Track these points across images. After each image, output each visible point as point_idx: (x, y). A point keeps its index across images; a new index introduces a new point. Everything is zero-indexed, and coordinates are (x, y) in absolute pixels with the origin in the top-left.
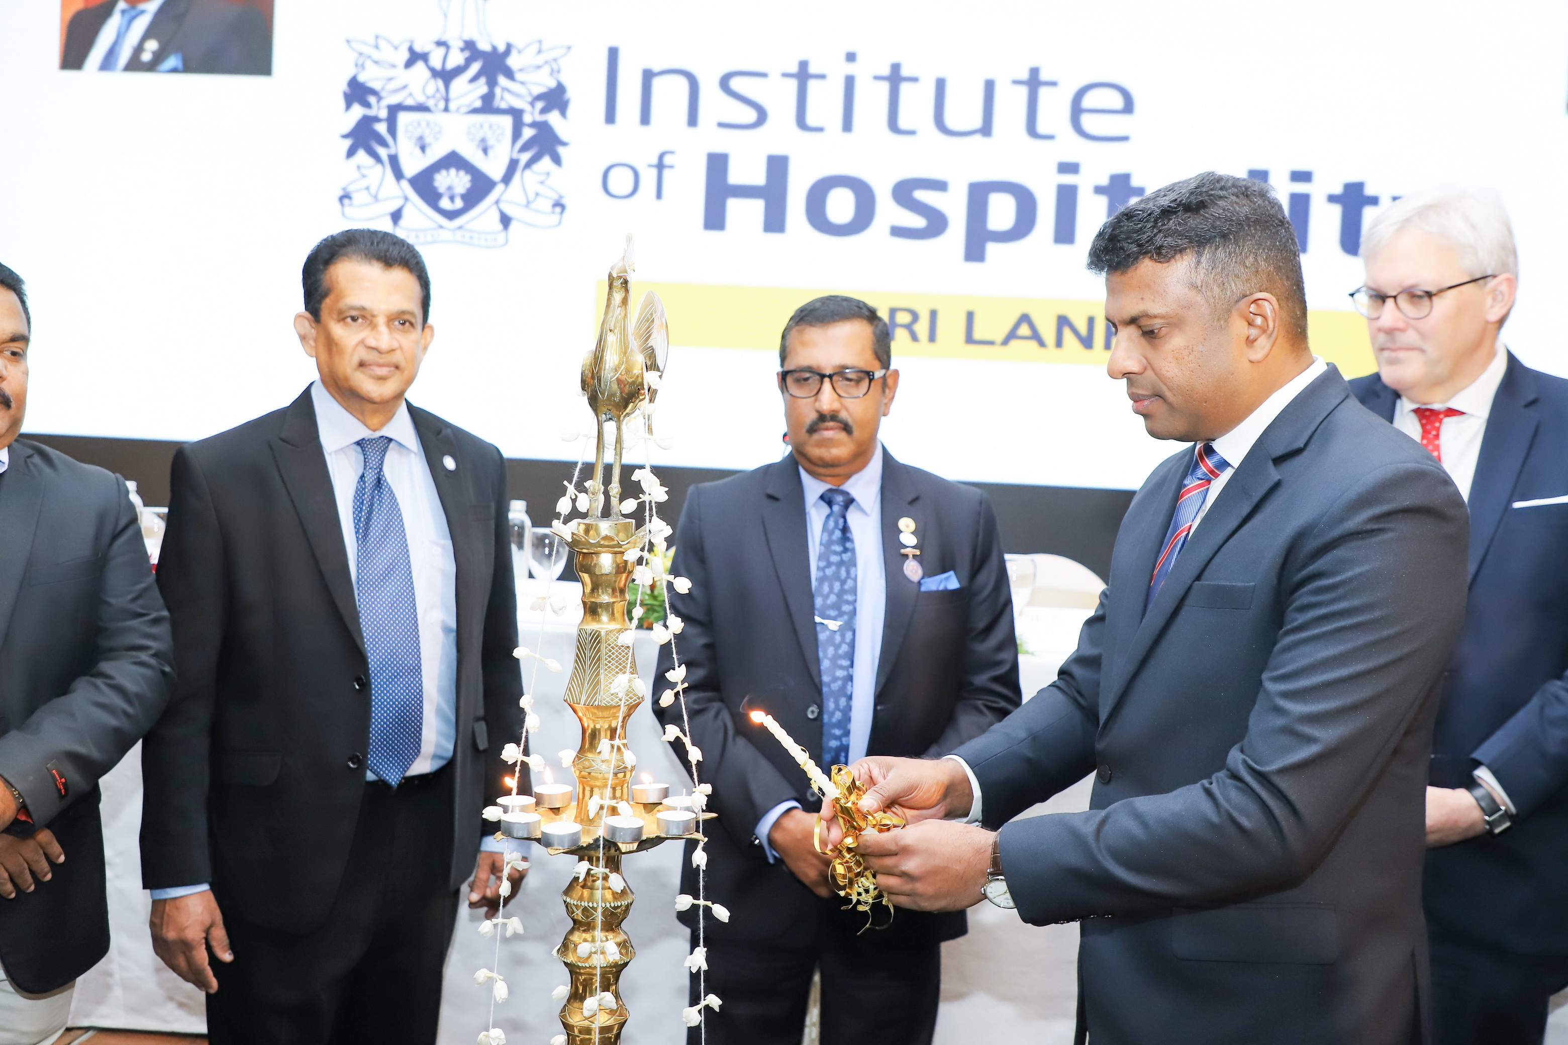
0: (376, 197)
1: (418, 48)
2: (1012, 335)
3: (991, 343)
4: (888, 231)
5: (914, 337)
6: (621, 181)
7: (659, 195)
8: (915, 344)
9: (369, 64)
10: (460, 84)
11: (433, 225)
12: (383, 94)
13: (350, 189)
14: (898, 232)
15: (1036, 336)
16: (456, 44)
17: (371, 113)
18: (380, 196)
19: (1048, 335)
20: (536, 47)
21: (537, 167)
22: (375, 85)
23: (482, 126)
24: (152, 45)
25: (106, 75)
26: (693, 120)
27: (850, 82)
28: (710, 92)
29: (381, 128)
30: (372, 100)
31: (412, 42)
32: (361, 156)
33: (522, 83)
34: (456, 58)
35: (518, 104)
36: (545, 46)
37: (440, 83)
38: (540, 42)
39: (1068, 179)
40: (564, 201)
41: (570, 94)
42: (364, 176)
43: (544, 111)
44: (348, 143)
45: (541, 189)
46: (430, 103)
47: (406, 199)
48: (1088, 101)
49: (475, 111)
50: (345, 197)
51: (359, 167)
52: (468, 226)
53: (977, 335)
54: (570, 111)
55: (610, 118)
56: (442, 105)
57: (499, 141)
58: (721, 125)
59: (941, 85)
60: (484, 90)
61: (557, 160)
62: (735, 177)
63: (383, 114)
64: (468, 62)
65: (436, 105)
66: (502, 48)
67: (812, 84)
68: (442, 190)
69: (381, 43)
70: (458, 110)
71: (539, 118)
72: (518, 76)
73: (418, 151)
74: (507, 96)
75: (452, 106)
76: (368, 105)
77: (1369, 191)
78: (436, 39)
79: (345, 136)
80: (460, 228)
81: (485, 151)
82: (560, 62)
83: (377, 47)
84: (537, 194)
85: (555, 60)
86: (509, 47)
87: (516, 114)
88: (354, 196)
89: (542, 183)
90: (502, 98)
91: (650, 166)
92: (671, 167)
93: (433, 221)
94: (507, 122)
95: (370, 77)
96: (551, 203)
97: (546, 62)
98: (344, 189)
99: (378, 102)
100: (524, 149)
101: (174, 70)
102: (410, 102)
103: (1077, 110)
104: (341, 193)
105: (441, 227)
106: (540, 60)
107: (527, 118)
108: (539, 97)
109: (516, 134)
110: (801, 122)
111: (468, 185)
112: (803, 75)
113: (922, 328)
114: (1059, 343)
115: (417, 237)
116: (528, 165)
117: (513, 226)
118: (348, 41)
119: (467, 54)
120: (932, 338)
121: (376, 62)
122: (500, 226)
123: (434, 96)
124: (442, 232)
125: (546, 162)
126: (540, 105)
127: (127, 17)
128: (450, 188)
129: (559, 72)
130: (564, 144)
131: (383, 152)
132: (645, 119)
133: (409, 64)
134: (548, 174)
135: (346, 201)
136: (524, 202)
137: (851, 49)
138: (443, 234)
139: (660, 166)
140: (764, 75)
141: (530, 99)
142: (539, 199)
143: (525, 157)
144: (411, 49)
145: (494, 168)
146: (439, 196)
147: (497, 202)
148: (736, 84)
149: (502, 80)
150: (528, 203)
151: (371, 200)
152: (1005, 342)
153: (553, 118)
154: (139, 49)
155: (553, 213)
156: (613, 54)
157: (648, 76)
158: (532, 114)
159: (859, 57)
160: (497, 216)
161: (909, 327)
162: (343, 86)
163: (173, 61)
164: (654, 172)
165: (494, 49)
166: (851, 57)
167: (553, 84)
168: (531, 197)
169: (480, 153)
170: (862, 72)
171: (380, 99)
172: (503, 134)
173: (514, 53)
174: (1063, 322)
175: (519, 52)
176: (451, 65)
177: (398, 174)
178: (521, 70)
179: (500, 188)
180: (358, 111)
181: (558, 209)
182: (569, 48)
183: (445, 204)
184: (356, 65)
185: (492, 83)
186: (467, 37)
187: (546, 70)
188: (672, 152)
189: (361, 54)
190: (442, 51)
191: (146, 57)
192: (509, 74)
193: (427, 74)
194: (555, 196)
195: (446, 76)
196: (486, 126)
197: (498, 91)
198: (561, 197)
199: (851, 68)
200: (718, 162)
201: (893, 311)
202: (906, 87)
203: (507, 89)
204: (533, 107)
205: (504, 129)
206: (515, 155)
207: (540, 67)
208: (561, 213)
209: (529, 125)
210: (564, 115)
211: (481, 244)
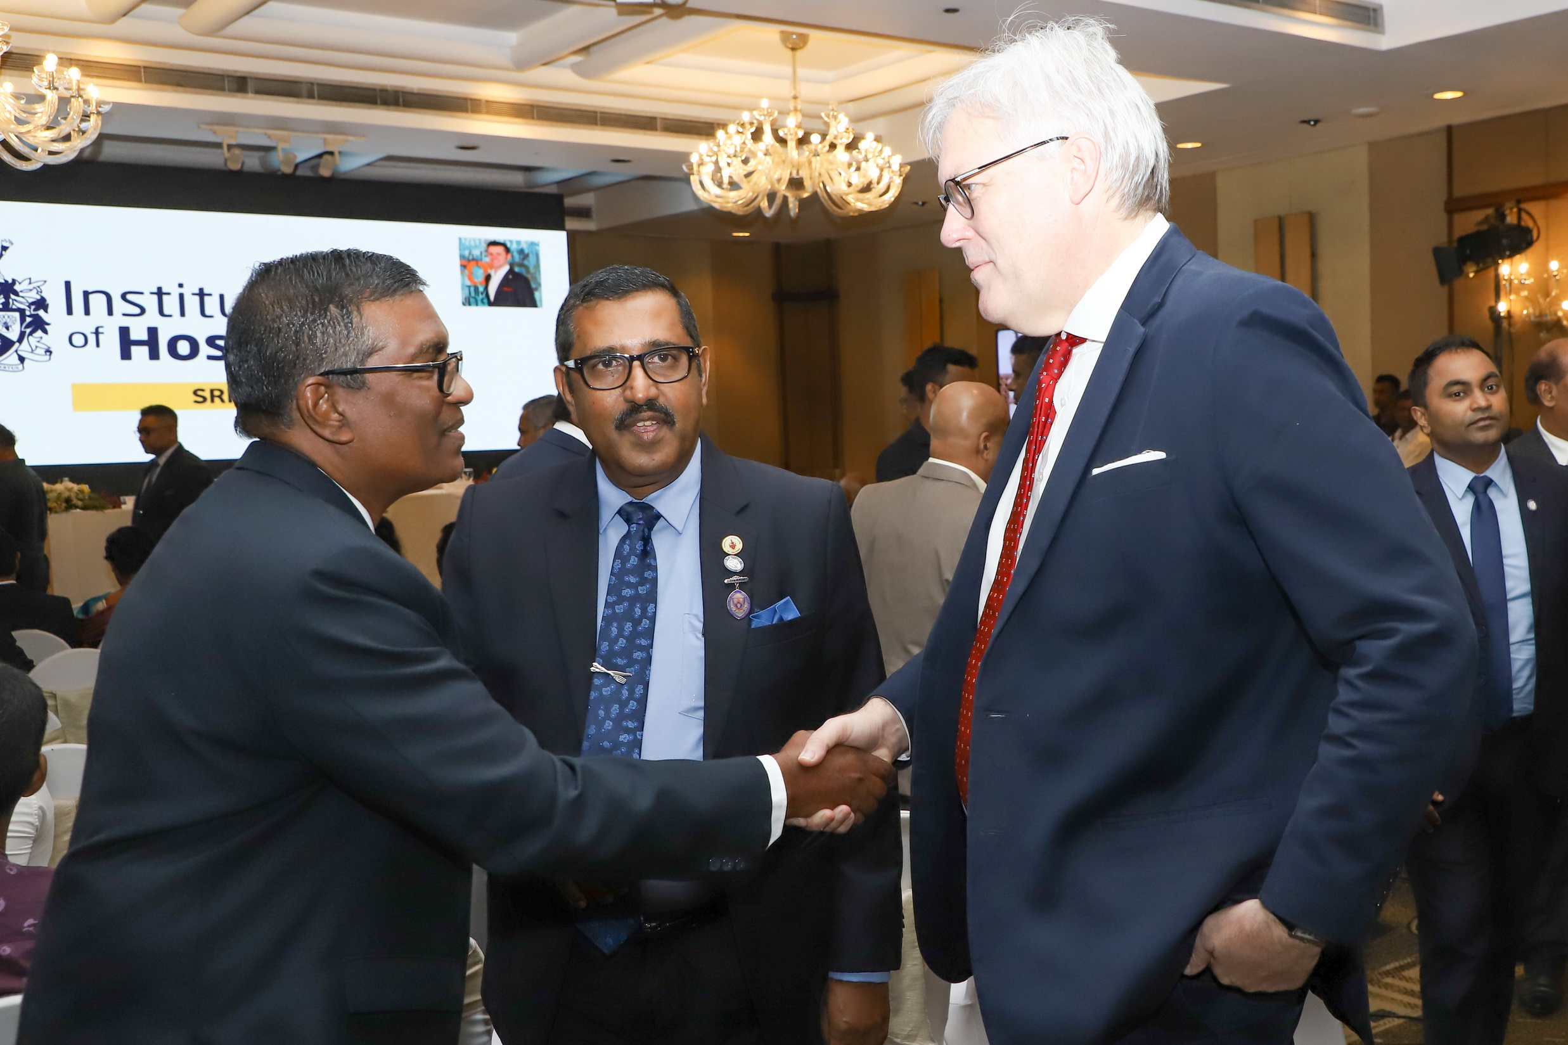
4: (205, 357)
5: (223, 401)
6: (78, 340)
7: (98, 345)
8: (223, 404)
14: (210, 358)
20: (28, 281)
21: (34, 335)
23: (4, 317)
26: (110, 312)
27: (181, 296)
28: (117, 302)
33: (23, 297)
35: (22, 307)
36: (32, 281)
38: (30, 279)
40: (51, 349)
41: (48, 301)
43: (34, 310)
45: (38, 344)
52: (3, 362)
54: (49, 310)
55: (70, 312)
57: (14, 324)
58: (124, 315)
59: (222, 297)
60: (3, 300)
61: (45, 332)
62: (134, 336)
66: (10, 281)
67: (165, 297)
71: (33, 313)
72: (21, 294)
74: (15, 302)
81: (7, 328)
82: (41, 287)
84: (36, 347)
85: (39, 287)
86: (14, 281)
87: (22, 312)
89: (39, 342)
90: (13, 304)
91: (92, 333)
92: (102, 333)
94: (17, 315)
97: (34, 288)
100: (27, 327)
106: (31, 287)
107: (28, 313)
108: (32, 303)
109: (23, 320)
110: (161, 312)
112: (160, 293)
116: (31, 334)
117: (26, 362)
122: (19, 362)
125: (39, 333)
126: (33, 307)
129: (41, 292)
130: (48, 324)
132: (87, 312)
134: (41, 338)
136: (30, 350)
137: (181, 282)
139: (97, 333)
140: (142, 293)
141: (27, 304)
142: (38, 349)
143: (28, 331)
145: (13, 335)
147: (16, 351)
148: (129, 297)
149: (12, 296)
150: (32, 350)
153: (41, 313)
155: (46, 355)
156: (68, 285)
157: (86, 294)
158: (30, 311)
159: (185, 286)
160: (17, 357)
161: (220, 397)
164: (94, 336)
165: (6, 281)
166: (182, 286)
167: (39, 297)
168: (34, 348)
169: (4, 330)
170: (187, 292)
172: (15, 320)
173: (17, 283)
175: (20, 283)
178: (21, 291)
179: (17, 345)
181: (48, 353)
182: (45, 282)
185: (7, 298)
187: (35, 291)
188: (102, 327)
192: (16, 294)
194: (46, 347)
196: (6, 317)
197: (11, 301)
198: (49, 348)
199: (181, 290)
200: (124, 332)
201: (212, 391)
202: (206, 298)
203: (16, 300)
204: (30, 308)
205: (16, 318)
206: (23, 330)
207: (31, 290)
208: (50, 355)
209: (29, 316)
210: (46, 311)
211: (11, 369)
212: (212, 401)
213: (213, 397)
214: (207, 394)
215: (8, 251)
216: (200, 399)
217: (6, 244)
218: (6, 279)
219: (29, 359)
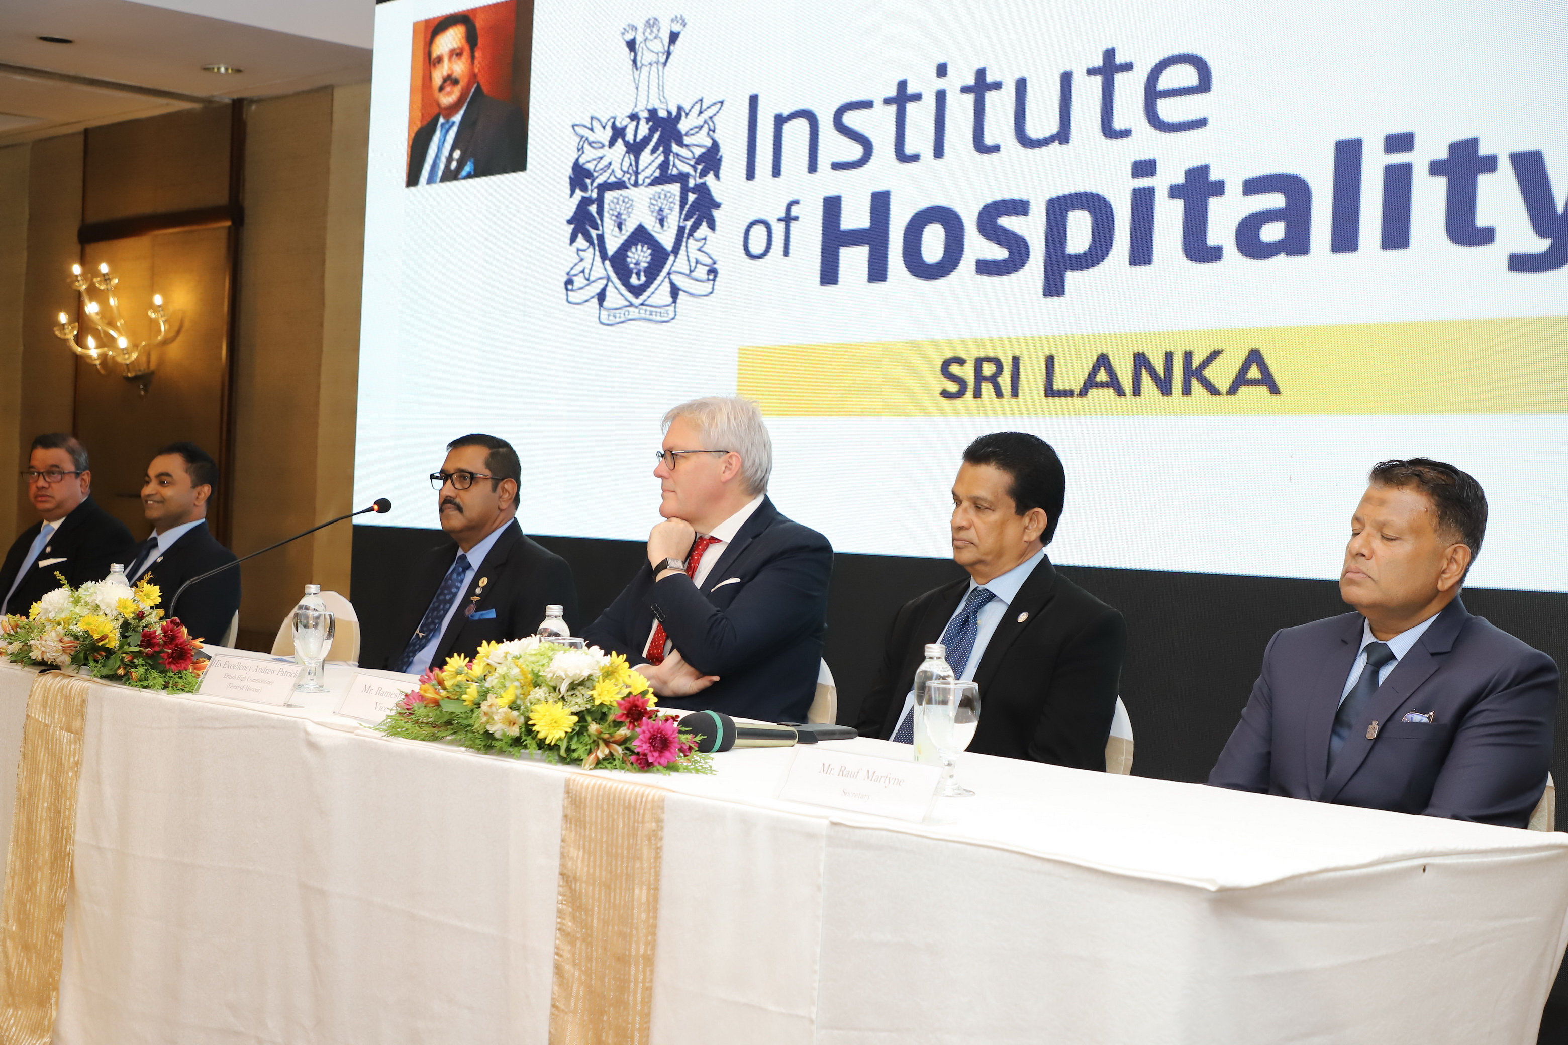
0: (588, 280)
1: (618, 124)
2: (1090, 383)
3: (1069, 394)
4: (975, 267)
5: (999, 394)
6: (758, 240)
7: (786, 253)
8: (1000, 400)
9: (586, 146)
10: (646, 156)
11: (626, 303)
12: (595, 175)
13: (572, 273)
14: (983, 267)
15: (1114, 384)
16: (644, 114)
17: (587, 195)
18: (591, 279)
19: (1126, 380)
20: (698, 107)
21: (698, 234)
22: (590, 166)
23: (659, 197)
24: (457, 154)
25: (432, 186)
26: (813, 165)
27: (941, 99)
28: (826, 132)
29: (593, 209)
30: (588, 182)
31: (615, 118)
32: (581, 242)
33: (687, 146)
34: (644, 130)
35: (686, 169)
36: (704, 106)
37: (632, 156)
38: (701, 100)
39: (1144, 183)
40: (716, 266)
41: (723, 152)
42: (582, 259)
43: (703, 173)
44: (572, 227)
45: (700, 256)
46: (625, 178)
47: (608, 278)
48: (1165, 82)
49: (655, 182)
50: (569, 282)
51: (578, 250)
52: (647, 302)
53: (1058, 385)
54: (723, 170)
55: (750, 172)
56: (632, 181)
57: (671, 210)
58: (835, 167)
59: (1021, 86)
60: (662, 158)
61: (712, 226)
62: (846, 222)
63: (594, 195)
64: (652, 131)
65: (629, 180)
66: (674, 113)
67: (909, 108)
68: (632, 266)
69: (596, 124)
70: (644, 183)
71: (699, 181)
72: (687, 140)
73: (616, 229)
74: (677, 162)
75: (641, 178)
76: (584, 189)
77: (1484, 150)
78: (629, 113)
79: (569, 222)
80: (643, 304)
81: (662, 222)
82: (715, 119)
83: (592, 129)
84: (697, 262)
85: (711, 118)
86: (680, 108)
87: (683, 180)
88: (575, 279)
89: (700, 249)
90: (674, 165)
91: (780, 220)
92: (796, 218)
93: (626, 299)
94: (675, 189)
95: (588, 159)
96: (707, 269)
97: (705, 121)
98: (568, 274)
99: (592, 183)
100: (688, 216)
101: (469, 176)
102: (612, 179)
103: (1152, 94)
104: (566, 278)
105: (631, 305)
106: (700, 121)
107: (691, 183)
108: (699, 160)
109: (683, 202)
110: (899, 152)
111: (649, 258)
112: (901, 98)
113: (1005, 381)
114: (1137, 392)
115: (615, 317)
116: (691, 234)
117: (682, 296)
118: (573, 126)
119: (651, 123)
120: (1015, 393)
121: (590, 144)
122: (671, 299)
123: (628, 172)
124: (631, 309)
125: (703, 230)
126: (700, 167)
127: (444, 130)
128: (637, 263)
129: (714, 131)
130: (718, 206)
131: (594, 233)
132: (776, 169)
133: (612, 143)
134: (705, 239)
135: (570, 287)
136: (687, 272)
137: (941, 61)
138: (633, 312)
139: (788, 219)
140: (868, 105)
141: (692, 162)
142: (699, 267)
143: (689, 224)
144: (614, 126)
145: (667, 238)
146: (629, 273)
147: (669, 274)
148: (847, 118)
149: (675, 148)
150: (691, 272)
151: (586, 283)
152: (1083, 393)
153: (710, 179)
154: (450, 159)
155: (708, 280)
156: (754, 102)
157: (779, 122)
158: (695, 178)
159: (947, 69)
160: (669, 289)
161: (990, 380)
162: (569, 172)
163: (468, 168)
164: (782, 225)
165: (669, 113)
166: (942, 70)
167: (710, 144)
168: (693, 265)
169: (658, 225)
170: (952, 84)
171: (594, 180)
172: (674, 203)
173: (683, 116)
174: (1141, 361)
175: (687, 114)
176: (640, 137)
177: (604, 256)
178: (686, 134)
179: (672, 257)
180: (579, 194)
181: (711, 277)
182: (722, 103)
183: (634, 281)
184: (578, 150)
185: (667, 152)
186: (650, 107)
187: (705, 129)
188: (796, 203)
189: (582, 137)
190: (635, 123)
191: (454, 165)
192: (679, 139)
193: (624, 149)
194: (710, 262)
195: (635, 149)
196: (662, 197)
197: (671, 157)
198: (715, 262)
199: (942, 84)
200: (832, 206)
201: (979, 362)
202: (990, 96)
203: (677, 155)
204: (695, 170)
205: (675, 197)
206: (682, 224)
207: (701, 127)
208: (714, 279)
209: (694, 190)
210: (717, 176)
211: (659, 319)
212: (977, 394)
213: (979, 378)
214: (967, 372)
215: (678, 42)
216: (954, 387)
217: (676, 28)
218: (670, 108)
219: (685, 292)
